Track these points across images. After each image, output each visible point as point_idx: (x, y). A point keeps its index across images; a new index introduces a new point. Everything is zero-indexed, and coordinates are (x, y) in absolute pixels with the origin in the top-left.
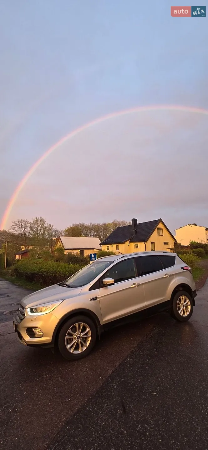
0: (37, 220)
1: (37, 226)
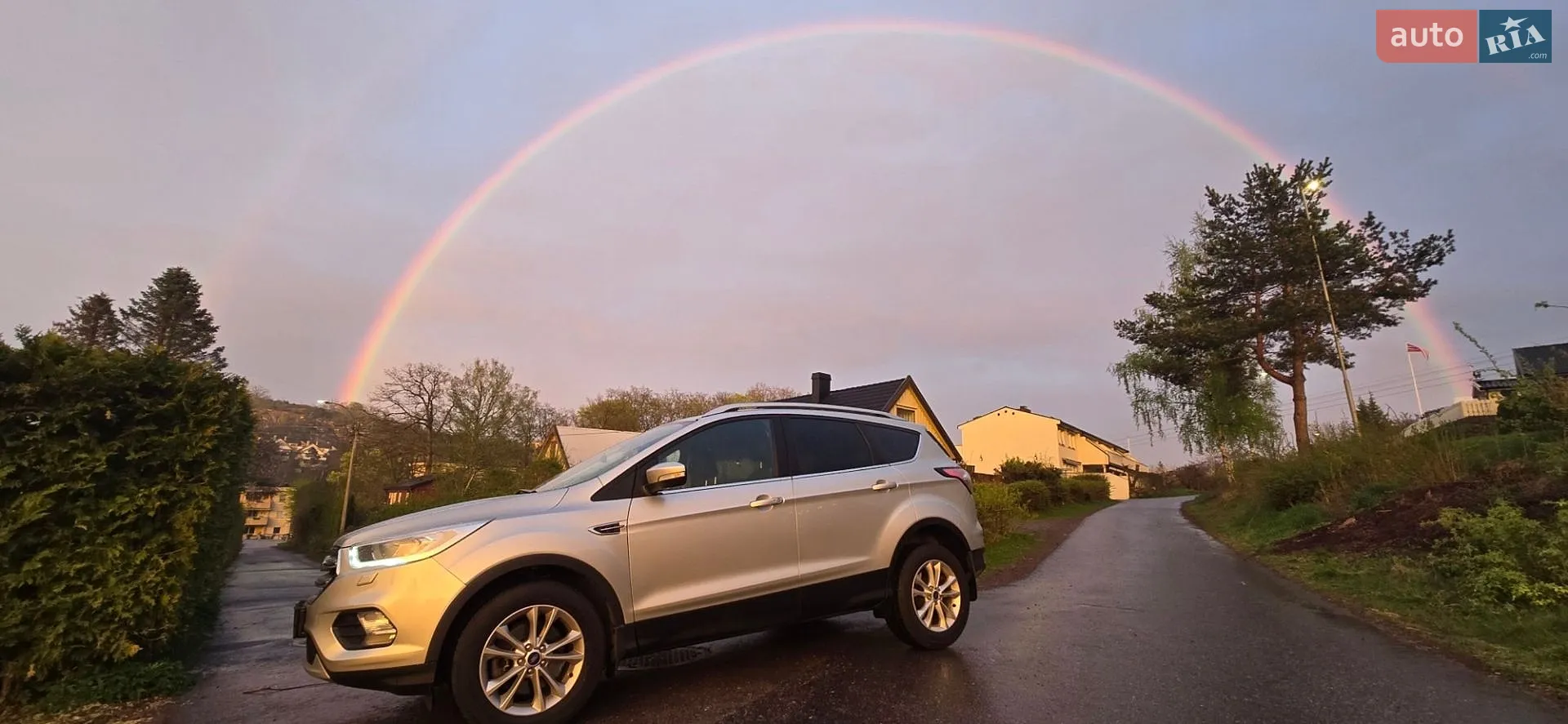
0: (480, 371)
1: (476, 392)
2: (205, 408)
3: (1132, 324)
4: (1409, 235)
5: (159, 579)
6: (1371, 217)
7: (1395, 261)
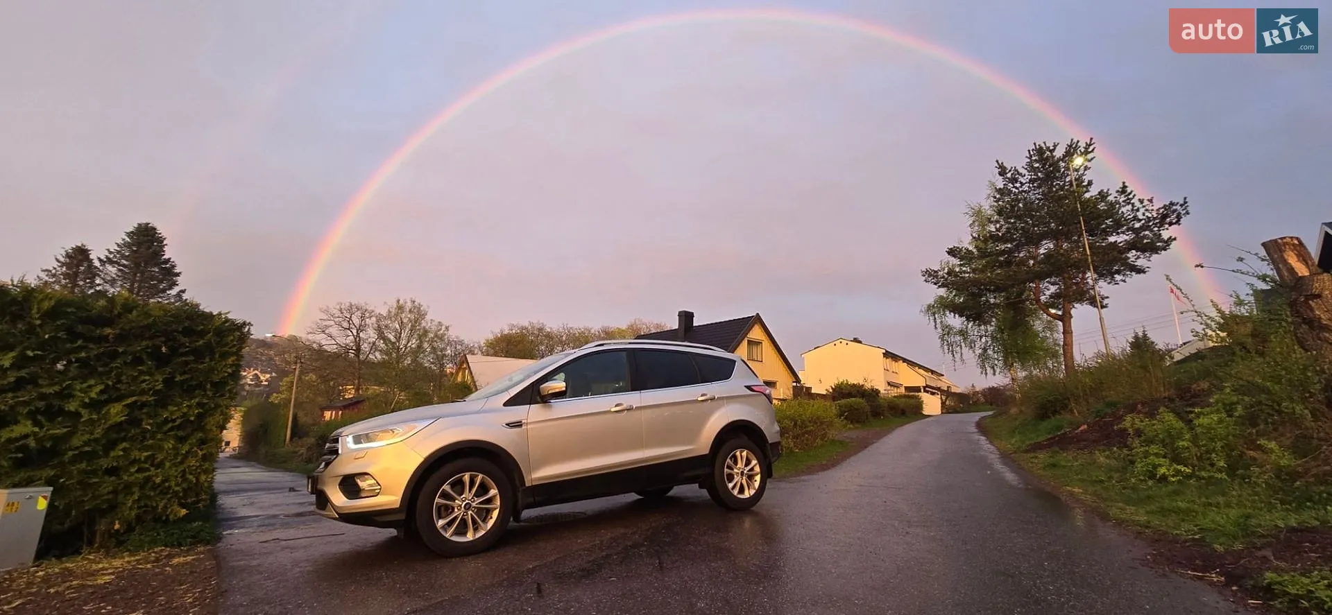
0: (400, 308)
1: (397, 326)
2: (227, 344)
3: (936, 272)
4: (1154, 201)
5: (198, 464)
6: (1125, 187)
7: (1143, 222)
